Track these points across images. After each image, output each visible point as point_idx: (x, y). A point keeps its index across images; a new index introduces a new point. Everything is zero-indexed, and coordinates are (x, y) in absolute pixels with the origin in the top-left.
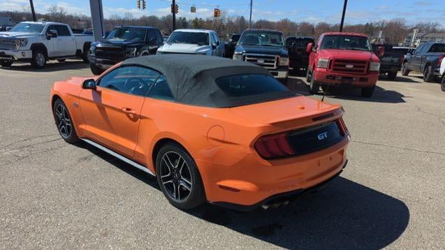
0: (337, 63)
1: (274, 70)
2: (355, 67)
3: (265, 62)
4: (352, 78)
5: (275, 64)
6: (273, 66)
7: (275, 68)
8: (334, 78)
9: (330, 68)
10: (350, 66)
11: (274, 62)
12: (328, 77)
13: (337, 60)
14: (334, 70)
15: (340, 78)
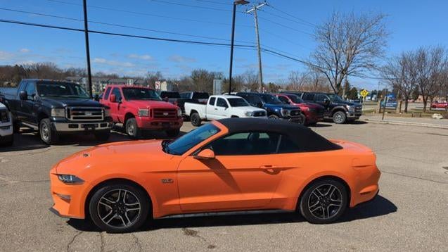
0: (157, 112)
1: (103, 121)
2: (169, 114)
3: (93, 114)
4: (168, 123)
5: (102, 116)
6: (101, 118)
7: (103, 119)
8: (157, 124)
9: (151, 116)
10: (166, 114)
11: (101, 114)
12: (152, 124)
13: (155, 110)
14: (155, 117)
15: (161, 124)
